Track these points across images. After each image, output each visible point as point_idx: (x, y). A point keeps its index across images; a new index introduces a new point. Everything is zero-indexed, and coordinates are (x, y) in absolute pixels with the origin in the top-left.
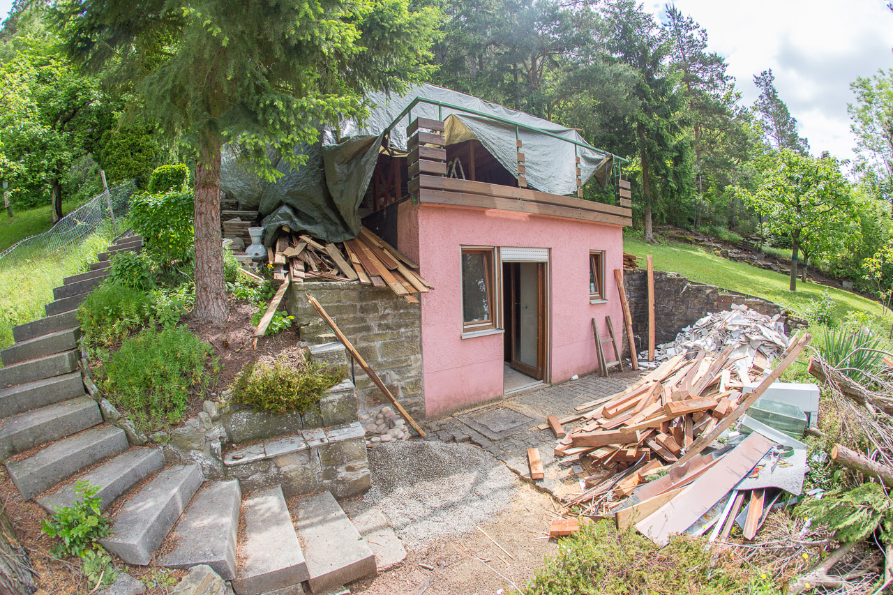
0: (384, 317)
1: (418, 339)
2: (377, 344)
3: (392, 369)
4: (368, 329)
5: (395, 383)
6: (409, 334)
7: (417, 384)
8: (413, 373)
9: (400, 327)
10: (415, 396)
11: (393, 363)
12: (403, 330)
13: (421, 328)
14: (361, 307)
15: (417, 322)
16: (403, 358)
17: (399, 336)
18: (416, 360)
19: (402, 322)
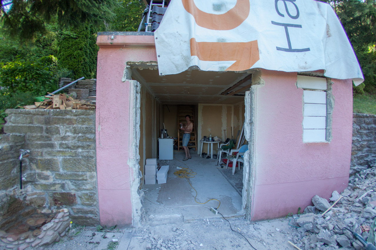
0: (64, 138)
2: (59, 158)
3: (70, 180)
4: (52, 146)
5: (73, 192)
6: (85, 154)
7: (92, 196)
8: (88, 187)
9: (78, 147)
10: (90, 205)
11: (71, 175)
12: (80, 150)
13: (95, 150)
14: (47, 129)
15: (93, 145)
16: (80, 173)
17: (77, 155)
18: (92, 177)
19: (80, 144)
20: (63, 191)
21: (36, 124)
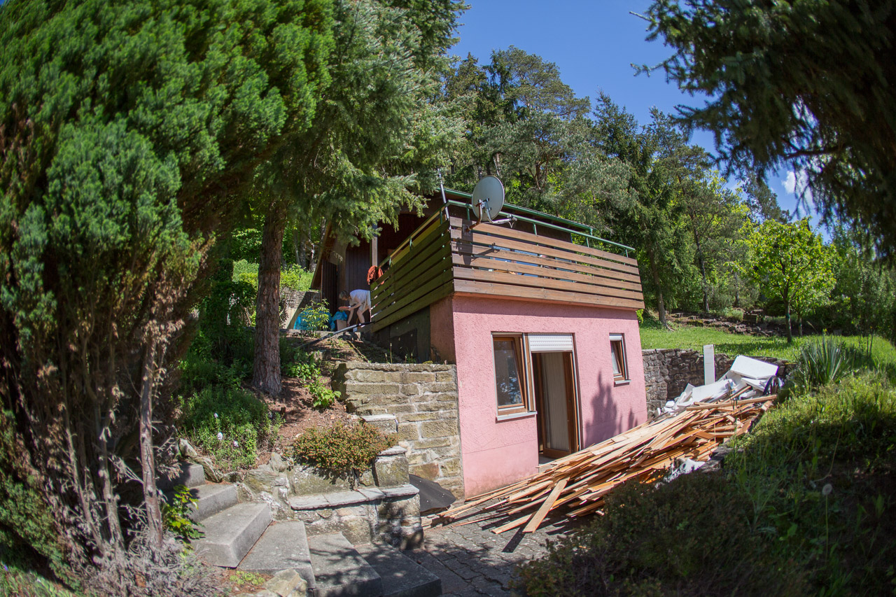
0: (423, 399)
1: (456, 420)
2: (418, 425)
3: (432, 448)
4: (409, 409)
5: (436, 462)
6: (448, 415)
7: (455, 464)
8: (452, 453)
9: (438, 408)
10: (454, 475)
11: (432, 443)
12: (441, 411)
13: (458, 410)
14: (403, 388)
15: (455, 404)
16: (443, 438)
17: (439, 417)
18: (455, 441)
19: (441, 404)
20: (425, 463)
21: (389, 382)
